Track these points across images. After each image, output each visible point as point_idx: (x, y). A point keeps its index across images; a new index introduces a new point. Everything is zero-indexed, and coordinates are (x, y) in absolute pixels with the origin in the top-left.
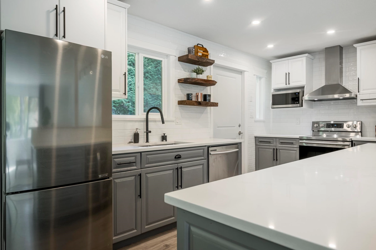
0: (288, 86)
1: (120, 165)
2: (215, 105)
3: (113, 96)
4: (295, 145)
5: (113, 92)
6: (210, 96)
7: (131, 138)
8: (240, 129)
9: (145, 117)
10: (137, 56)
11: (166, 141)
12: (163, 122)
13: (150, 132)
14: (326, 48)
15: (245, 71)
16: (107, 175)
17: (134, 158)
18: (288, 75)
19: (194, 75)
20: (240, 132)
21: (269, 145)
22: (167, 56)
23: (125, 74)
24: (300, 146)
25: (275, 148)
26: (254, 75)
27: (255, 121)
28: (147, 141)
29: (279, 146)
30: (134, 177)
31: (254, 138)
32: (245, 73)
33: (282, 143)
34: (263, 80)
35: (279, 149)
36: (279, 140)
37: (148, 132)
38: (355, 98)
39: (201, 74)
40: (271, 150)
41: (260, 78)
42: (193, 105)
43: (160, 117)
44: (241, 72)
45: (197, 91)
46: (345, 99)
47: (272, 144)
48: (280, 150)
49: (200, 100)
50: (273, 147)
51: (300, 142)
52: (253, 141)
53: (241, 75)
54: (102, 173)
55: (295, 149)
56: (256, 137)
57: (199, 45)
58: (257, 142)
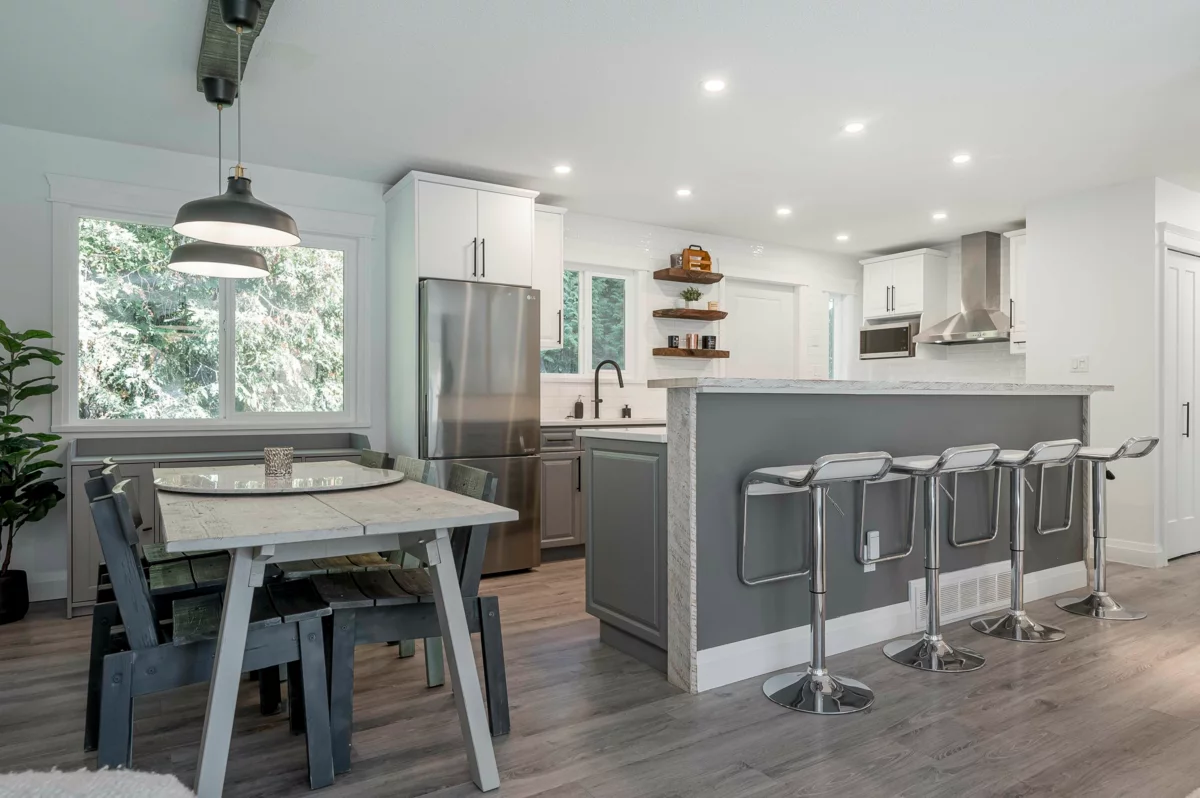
0: (891, 314)
1: (551, 442)
2: (725, 354)
3: (541, 345)
5: (541, 340)
6: (714, 338)
7: (571, 410)
9: (594, 377)
10: (580, 275)
11: (630, 417)
12: (621, 385)
13: (601, 401)
14: (963, 237)
15: (800, 285)
16: (533, 450)
17: (570, 434)
18: (891, 291)
19: (682, 304)
22: (634, 271)
23: (560, 313)
26: (824, 292)
28: (597, 416)
30: (570, 461)
32: (802, 288)
34: (848, 301)
37: (598, 401)
38: (1007, 340)
39: (697, 300)
41: (843, 296)
42: (679, 355)
43: (617, 377)
44: (793, 288)
45: (689, 332)
46: (987, 341)
49: (693, 347)
53: (792, 294)
54: (527, 446)
57: (692, 248)
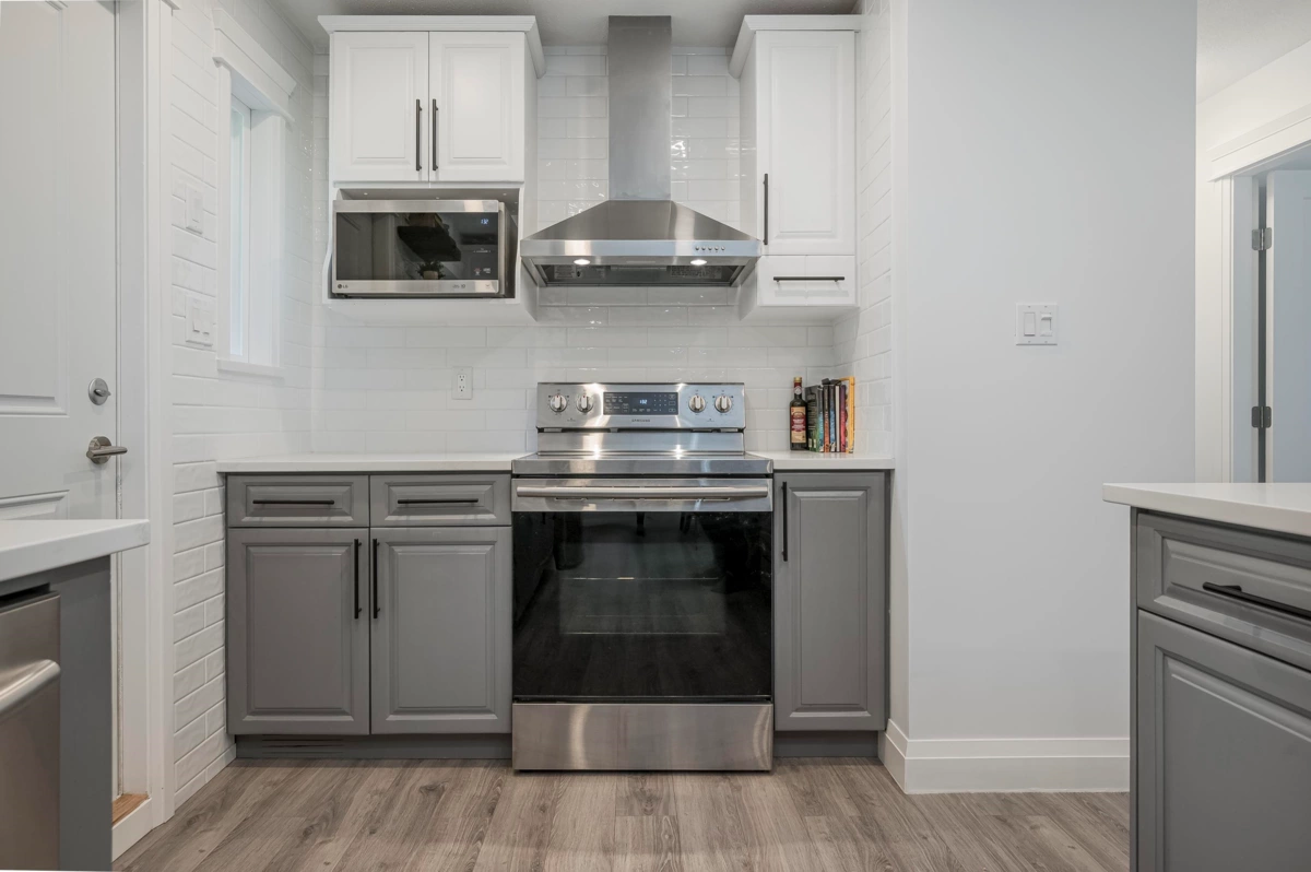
0: (427, 180)
4: (487, 512)
8: (102, 423)
18: (427, 119)
20: (104, 442)
21: (324, 519)
24: (515, 515)
25: (362, 534)
27: (228, 373)
29: (388, 522)
31: (215, 481)
33: (407, 504)
35: (391, 544)
36: (390, 485)
38: (747, 272)
40: (339, 552)
47: (345, 514)
48: (397, 549)
50: (349, 535)
51: (521, 495)
52: (210, 504)
55: (488, 533)
56: (226, 476)
58: (237, 507)
